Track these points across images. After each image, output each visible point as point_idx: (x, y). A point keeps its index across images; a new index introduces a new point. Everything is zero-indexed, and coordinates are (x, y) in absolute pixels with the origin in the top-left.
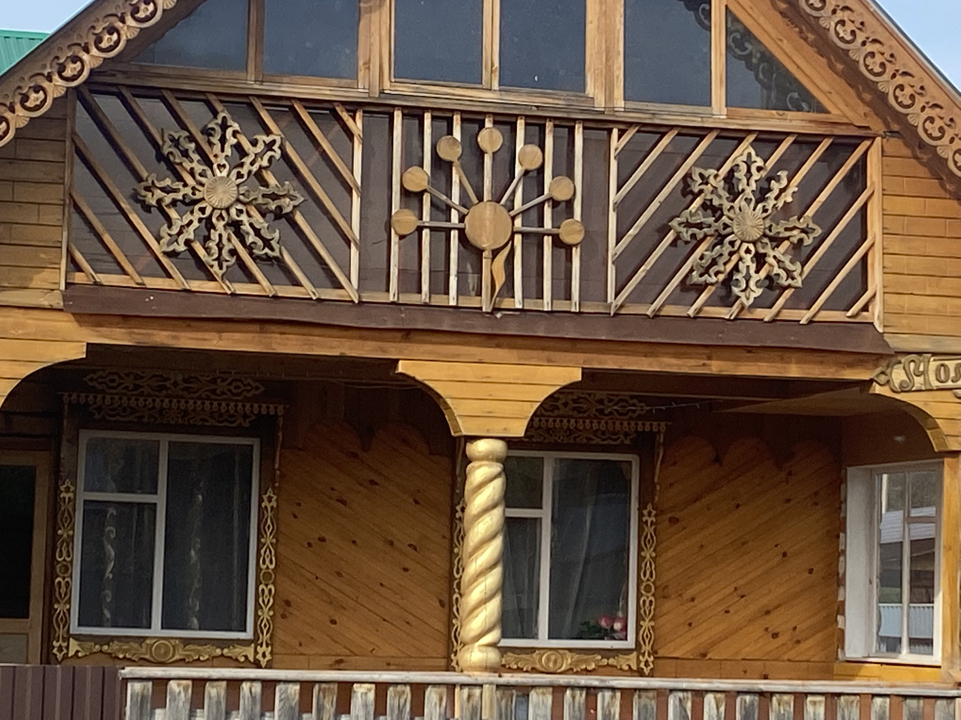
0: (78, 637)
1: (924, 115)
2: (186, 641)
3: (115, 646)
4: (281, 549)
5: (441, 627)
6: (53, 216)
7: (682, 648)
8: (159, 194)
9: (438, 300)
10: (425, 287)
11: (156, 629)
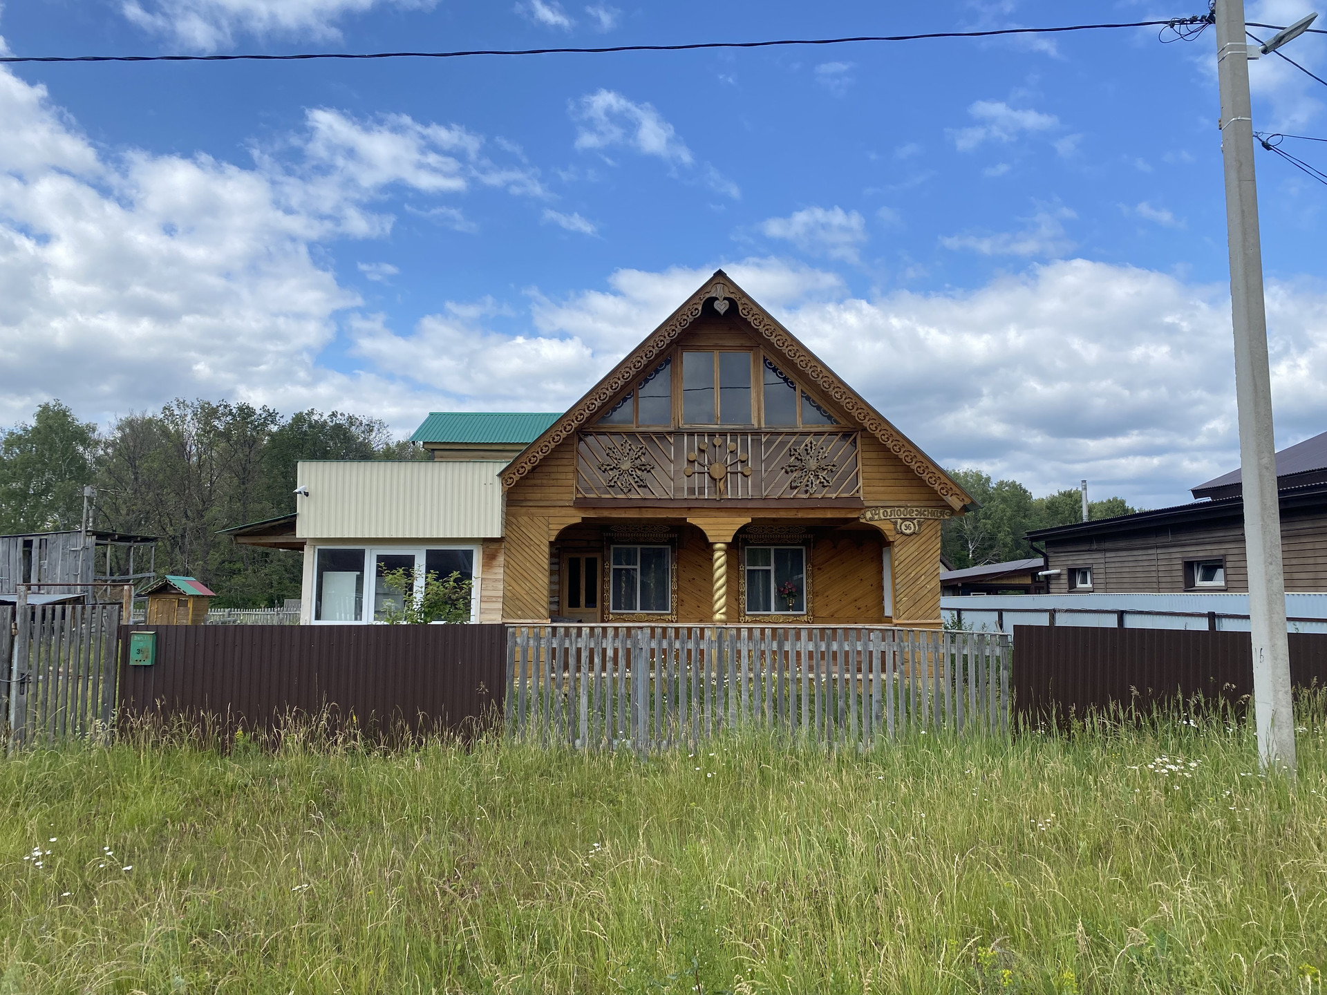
0: (612, 614)
1: (869, 423)
2: (648, 614)
3: (625, 616)
4: (680, 583)
5: (736, 608)
6: (571, 476)
7: (824, 613)
8: (605, 467)
9: (702, 497)
10: (697, 493)
11: (638, 611)
